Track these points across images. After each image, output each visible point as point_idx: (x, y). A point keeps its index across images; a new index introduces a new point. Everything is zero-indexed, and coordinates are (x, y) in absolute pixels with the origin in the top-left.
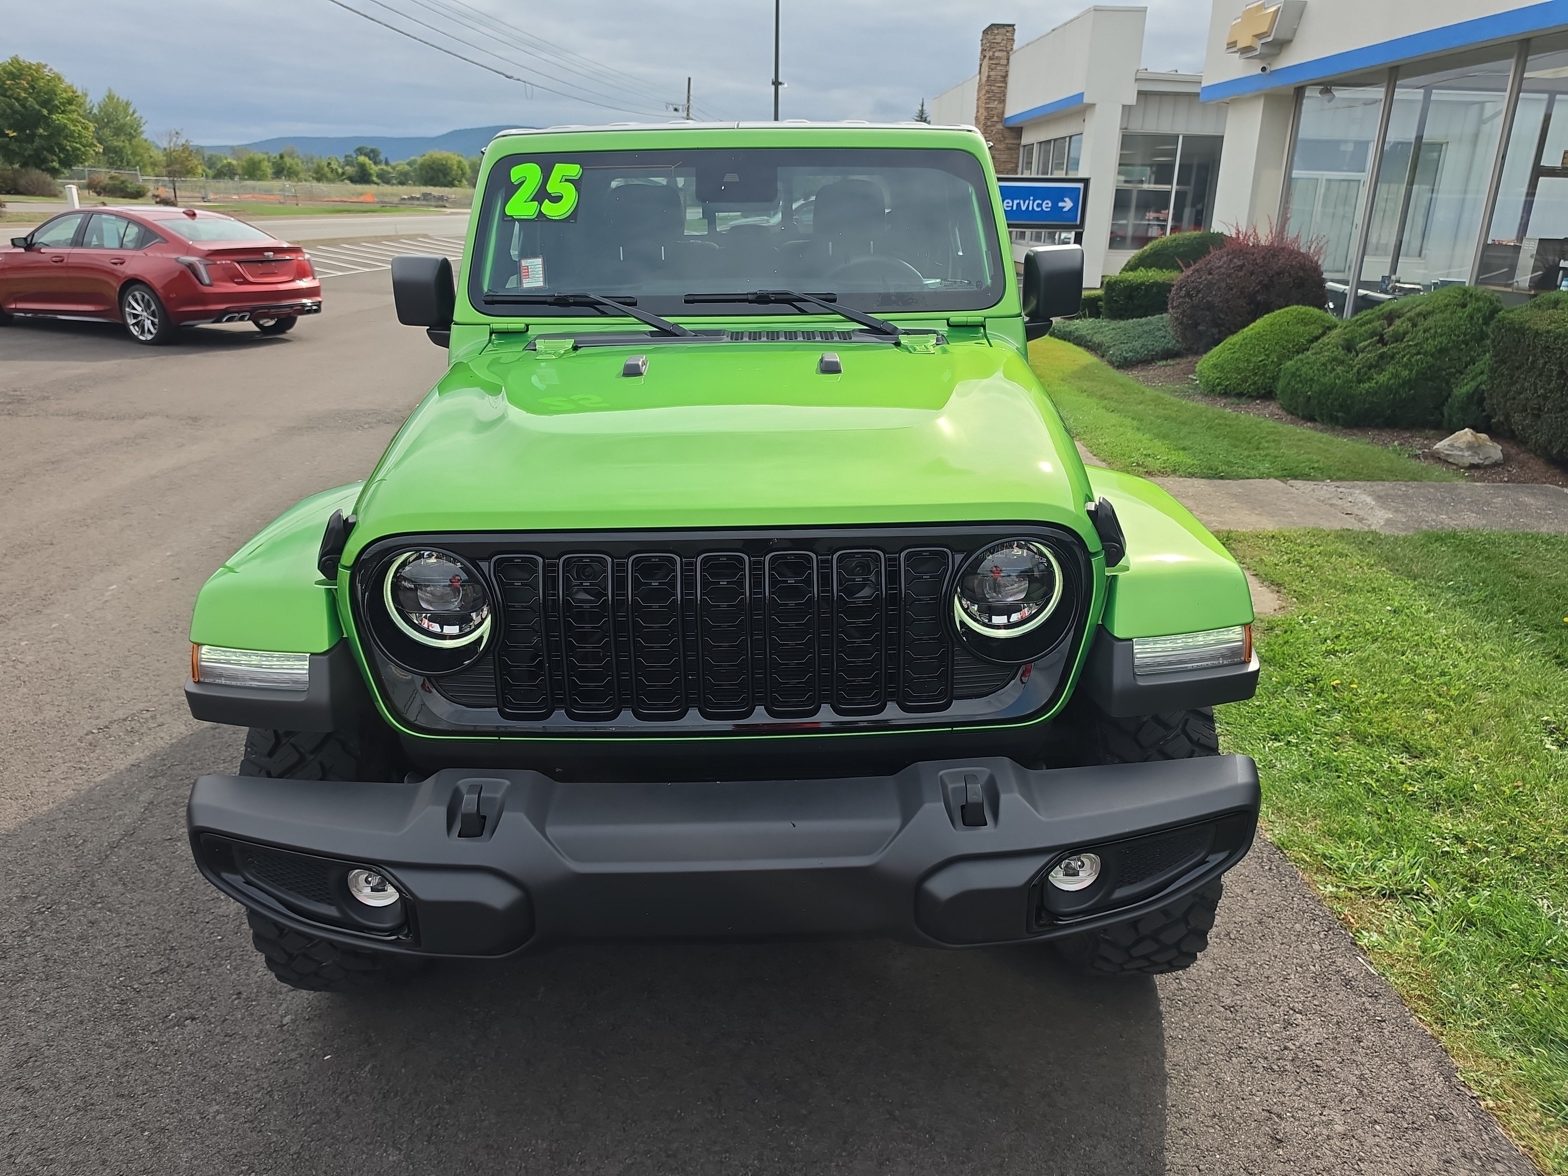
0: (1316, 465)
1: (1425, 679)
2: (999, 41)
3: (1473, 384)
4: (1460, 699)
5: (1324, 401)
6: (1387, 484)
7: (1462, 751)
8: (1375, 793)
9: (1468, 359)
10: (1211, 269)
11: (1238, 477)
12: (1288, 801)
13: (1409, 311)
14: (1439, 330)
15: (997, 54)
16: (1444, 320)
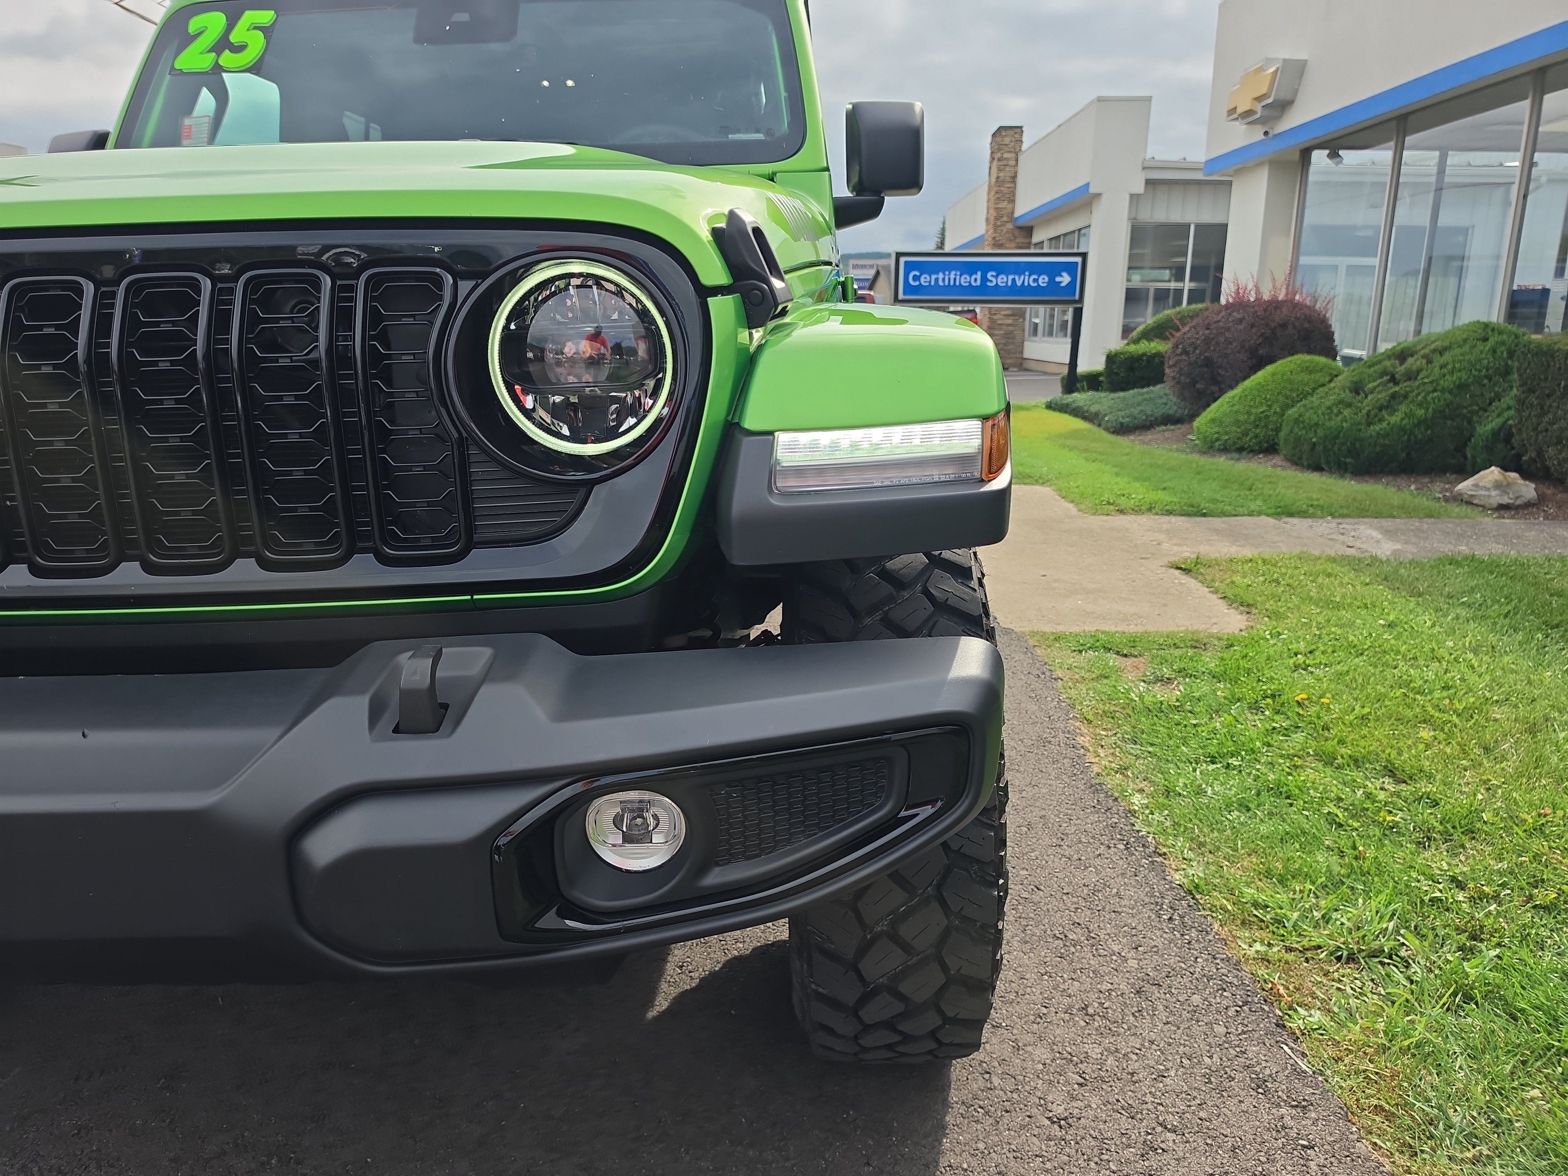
0: (1315, 503)
1: (1422, 693)
2: (1007, 142)
3: (1500, 421)
4: (1467, 714)
5: (1330, 447)
6: (1398, 520)
7: (1467, 773)
8: (1340, 825)
9: (1493, 395)
10: (1209, 324)
11: (1223, 514)
12: (1216, 834)
13: (1423, 348)
14: (1457, 365)
15: (1005, 155)
16: (1463, 355)
